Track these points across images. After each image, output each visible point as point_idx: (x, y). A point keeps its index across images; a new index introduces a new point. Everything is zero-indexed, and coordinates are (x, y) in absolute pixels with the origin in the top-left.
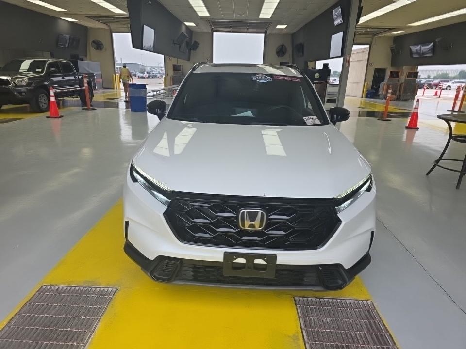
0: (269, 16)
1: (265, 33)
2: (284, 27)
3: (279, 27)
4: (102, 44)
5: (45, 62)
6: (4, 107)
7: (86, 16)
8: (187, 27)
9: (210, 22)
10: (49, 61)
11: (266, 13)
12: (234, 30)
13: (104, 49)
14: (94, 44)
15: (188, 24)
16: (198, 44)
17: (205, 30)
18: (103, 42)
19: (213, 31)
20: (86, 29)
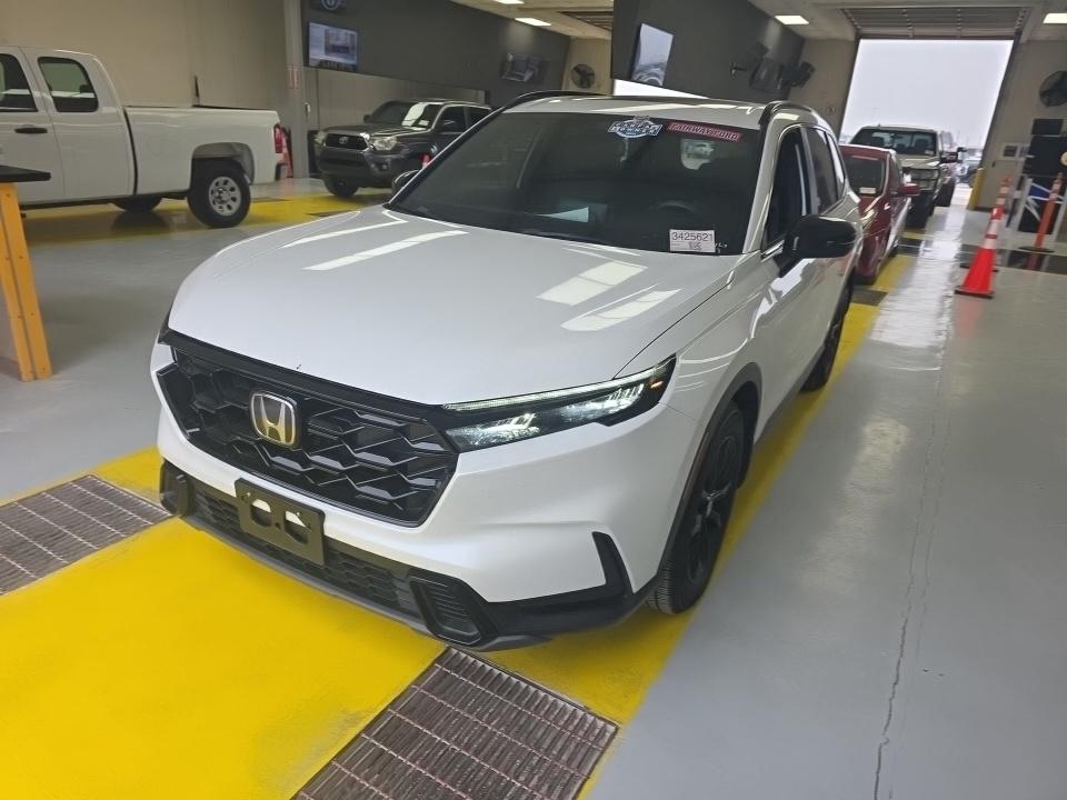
1: (1016, 37)
3: (1052, 18)
4: (592, 74)
5: (439, 107)
6: (361, 192)
7: (564, 13)
8: (786, 29)
9: (846, 14)
10: (445, 107)
12: (919, 31)
13: (596, 85)
14: (576, 75)
15: (787, 20)
16: (813, 70)
17: (837, 34)
18: (596, 70)
19: (859, 36)
20: (565, 41)
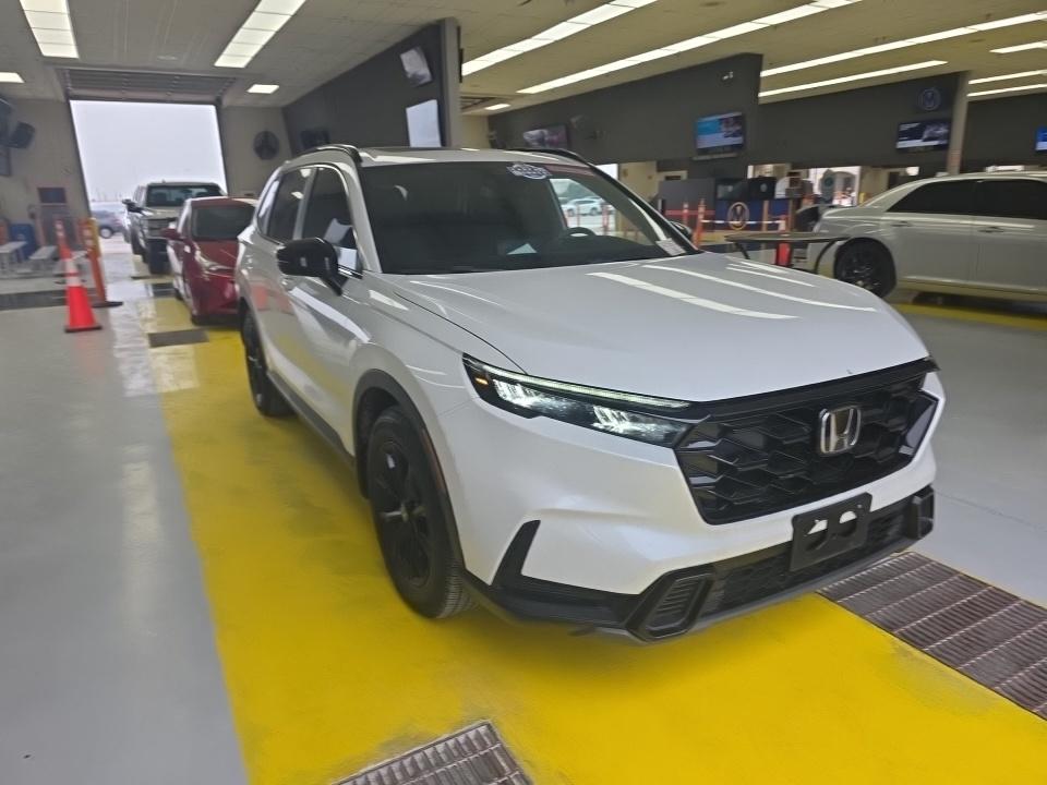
0: (241, 63)
1: (217, 103)
2: (269, 89)
3: (257, 89)
11: (238, 54)
12: (131, 95)
16: (33, 131)
17: (49, 95)
19: (69, 97)
